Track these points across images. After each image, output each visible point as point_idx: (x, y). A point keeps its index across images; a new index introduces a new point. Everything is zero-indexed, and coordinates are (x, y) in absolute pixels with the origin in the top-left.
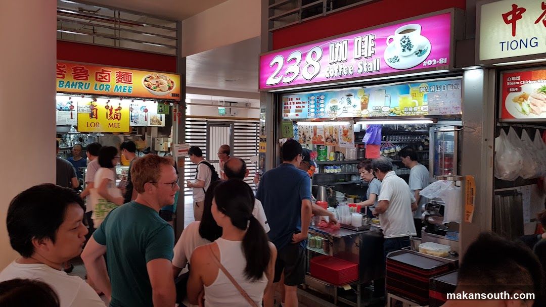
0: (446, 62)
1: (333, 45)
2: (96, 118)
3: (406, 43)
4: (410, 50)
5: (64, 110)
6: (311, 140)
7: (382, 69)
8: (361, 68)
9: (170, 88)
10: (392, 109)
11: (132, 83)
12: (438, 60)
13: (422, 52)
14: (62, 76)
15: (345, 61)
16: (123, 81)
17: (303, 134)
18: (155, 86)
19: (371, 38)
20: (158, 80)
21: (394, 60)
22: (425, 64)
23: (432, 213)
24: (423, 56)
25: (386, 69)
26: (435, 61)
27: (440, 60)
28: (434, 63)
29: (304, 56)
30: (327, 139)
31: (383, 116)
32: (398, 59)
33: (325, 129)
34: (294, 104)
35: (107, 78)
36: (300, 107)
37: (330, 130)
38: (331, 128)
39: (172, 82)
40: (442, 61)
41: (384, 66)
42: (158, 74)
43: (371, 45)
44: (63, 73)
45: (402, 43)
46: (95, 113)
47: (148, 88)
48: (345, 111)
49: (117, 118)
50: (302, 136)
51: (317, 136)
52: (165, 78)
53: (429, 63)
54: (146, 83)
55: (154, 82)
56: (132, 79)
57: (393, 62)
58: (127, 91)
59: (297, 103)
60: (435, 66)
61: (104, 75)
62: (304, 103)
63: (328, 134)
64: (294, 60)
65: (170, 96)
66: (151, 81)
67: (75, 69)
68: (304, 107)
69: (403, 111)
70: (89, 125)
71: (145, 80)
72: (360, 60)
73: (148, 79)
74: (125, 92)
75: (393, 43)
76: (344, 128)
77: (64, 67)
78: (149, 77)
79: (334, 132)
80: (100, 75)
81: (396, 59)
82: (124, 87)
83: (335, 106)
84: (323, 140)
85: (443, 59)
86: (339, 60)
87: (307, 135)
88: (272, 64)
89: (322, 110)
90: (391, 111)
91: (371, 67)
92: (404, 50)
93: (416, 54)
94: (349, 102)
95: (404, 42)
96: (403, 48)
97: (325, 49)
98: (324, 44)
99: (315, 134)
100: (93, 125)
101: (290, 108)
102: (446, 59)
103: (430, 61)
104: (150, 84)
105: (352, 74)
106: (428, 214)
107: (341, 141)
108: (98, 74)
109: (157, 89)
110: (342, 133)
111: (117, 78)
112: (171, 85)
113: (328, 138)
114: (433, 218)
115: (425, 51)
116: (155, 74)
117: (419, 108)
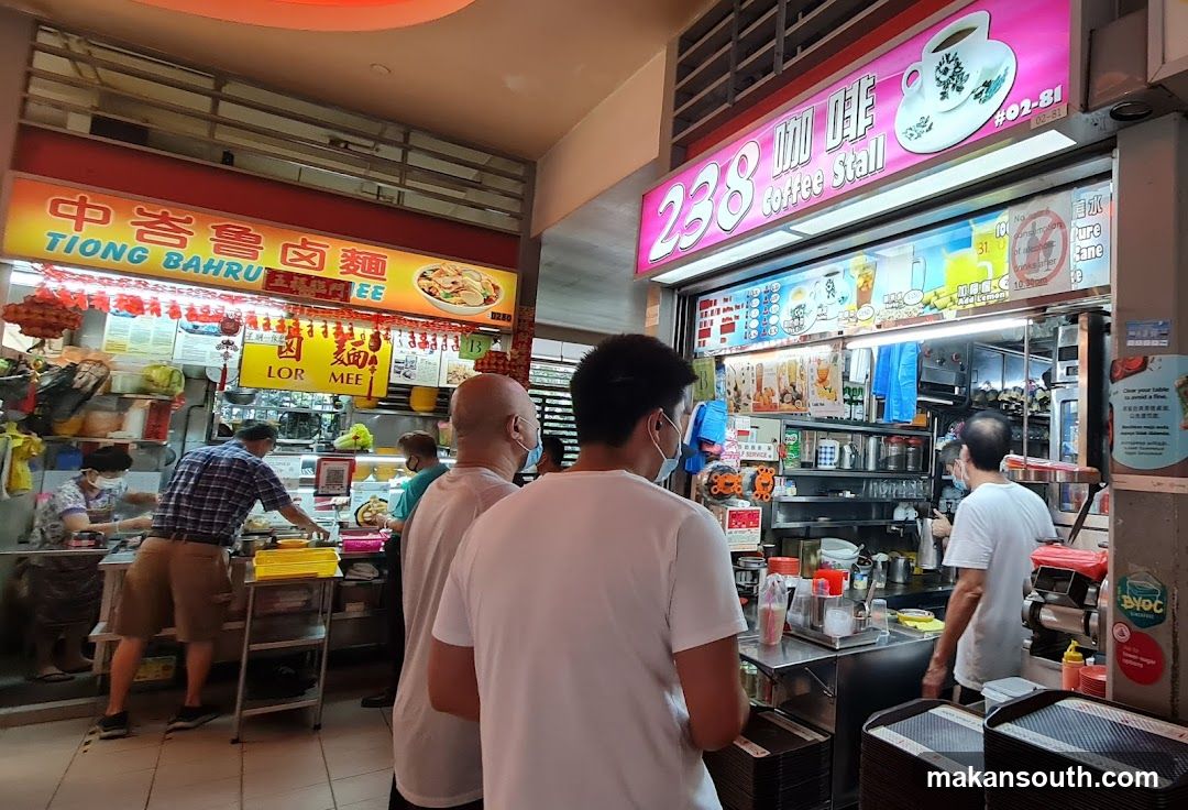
0: (1058, 98)
1: (781, 129)
2: (298, 357)
3: (950, 73)
4: (960, 89)
5: (203, 333)
6: (751, 404)
7: (891, 163)
8: (839, 170)
9: (488, 301)
10: (929, 296)
11: (385, 280)
12: (1035, 98)
13: (992, 86)
14: (177, 242)
15: (807, 162)
16: (359, 271)
17: (736, 389)
18: (448, 291)
19: (866, 83)
20: (458, 279)
21: (920, 129)
22: (999, 119)
23: (1052, 596)
24: (995, 96)
25: (901, 159)
26: (1026, 103)
27: (1042, 96)
28: (1026, 111)
29: (723, 171)
30: (783, 396)
31: (906, 316)
32: (928, 124)
33: (780, 369)
34: (718, 313)
35: (316, 260)
36: (731, 319)
37: (789, 369)
38: (791, 366)
39: (496, 288)
40: (1046, 98)
41: (897, 152)
42: (459, 266)
43: (865, 103)
44: (182, 235)
45: (939, 75)
46: (295, 345)
47: (430, 294)
48: (823, 317)
49: (356, 362)
50: (732, 391)
51: (763, 391)
52: (477, 277)
53: (1012, 113)
54: (424, 282)
55: (446, 281)
56: (387, 269)
57: (916, 135)
58: (369, 295)
59: (724, 310)
60: (1029, 117)
61: (306, 253)
62: (737, 307)
63: (785, 383)
64: (704, 186)
65: (487, 318)
66: (440, 281)
67: (219, 230)
68: (737, 317)
69: (955, 296)
70: (274, 372)
71: (423, 276)
72: (840, 151)
73: (430, 275)
74: (365, 297)
75: (918, 82)
76: (819, 361)
77: (188, 221)
78: (434, 271)
79: (798, 375)
80: (295, 252)
81: (925, 125)
82: (362, 285)
83: (799, 307)
84: (776, 399)
85: (1050, 92)
86: (793, 165)
87: (743, 389)
88: (661, 209)
89: (773, 320)
90: (925, 300)
91: (864, 165)
92: (944, 95)
93: (976, 97)
94: (831, 290)
95: (945, 73)
96: (941, 89)
97: (766, 146)
98: (764, 133)
99: (759, 388)
100: (285, 373)
101: (712, 324)
102: (1058, 90)
103: (1015, 108)
104: (436, 286)
105: (820, 195)
106: (1041, 599)
107: (812, 399)
108: (290, 250)
109: (453, 300)
110: (816, 378)
111: (342, 264)
112: (491, 293)
113: (786, 392)
114: (1056, 614)
115: (1001, 80)
116: (450, 266)
117: (995, 283)
